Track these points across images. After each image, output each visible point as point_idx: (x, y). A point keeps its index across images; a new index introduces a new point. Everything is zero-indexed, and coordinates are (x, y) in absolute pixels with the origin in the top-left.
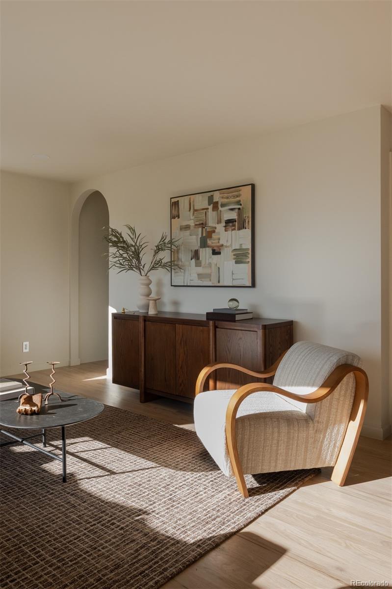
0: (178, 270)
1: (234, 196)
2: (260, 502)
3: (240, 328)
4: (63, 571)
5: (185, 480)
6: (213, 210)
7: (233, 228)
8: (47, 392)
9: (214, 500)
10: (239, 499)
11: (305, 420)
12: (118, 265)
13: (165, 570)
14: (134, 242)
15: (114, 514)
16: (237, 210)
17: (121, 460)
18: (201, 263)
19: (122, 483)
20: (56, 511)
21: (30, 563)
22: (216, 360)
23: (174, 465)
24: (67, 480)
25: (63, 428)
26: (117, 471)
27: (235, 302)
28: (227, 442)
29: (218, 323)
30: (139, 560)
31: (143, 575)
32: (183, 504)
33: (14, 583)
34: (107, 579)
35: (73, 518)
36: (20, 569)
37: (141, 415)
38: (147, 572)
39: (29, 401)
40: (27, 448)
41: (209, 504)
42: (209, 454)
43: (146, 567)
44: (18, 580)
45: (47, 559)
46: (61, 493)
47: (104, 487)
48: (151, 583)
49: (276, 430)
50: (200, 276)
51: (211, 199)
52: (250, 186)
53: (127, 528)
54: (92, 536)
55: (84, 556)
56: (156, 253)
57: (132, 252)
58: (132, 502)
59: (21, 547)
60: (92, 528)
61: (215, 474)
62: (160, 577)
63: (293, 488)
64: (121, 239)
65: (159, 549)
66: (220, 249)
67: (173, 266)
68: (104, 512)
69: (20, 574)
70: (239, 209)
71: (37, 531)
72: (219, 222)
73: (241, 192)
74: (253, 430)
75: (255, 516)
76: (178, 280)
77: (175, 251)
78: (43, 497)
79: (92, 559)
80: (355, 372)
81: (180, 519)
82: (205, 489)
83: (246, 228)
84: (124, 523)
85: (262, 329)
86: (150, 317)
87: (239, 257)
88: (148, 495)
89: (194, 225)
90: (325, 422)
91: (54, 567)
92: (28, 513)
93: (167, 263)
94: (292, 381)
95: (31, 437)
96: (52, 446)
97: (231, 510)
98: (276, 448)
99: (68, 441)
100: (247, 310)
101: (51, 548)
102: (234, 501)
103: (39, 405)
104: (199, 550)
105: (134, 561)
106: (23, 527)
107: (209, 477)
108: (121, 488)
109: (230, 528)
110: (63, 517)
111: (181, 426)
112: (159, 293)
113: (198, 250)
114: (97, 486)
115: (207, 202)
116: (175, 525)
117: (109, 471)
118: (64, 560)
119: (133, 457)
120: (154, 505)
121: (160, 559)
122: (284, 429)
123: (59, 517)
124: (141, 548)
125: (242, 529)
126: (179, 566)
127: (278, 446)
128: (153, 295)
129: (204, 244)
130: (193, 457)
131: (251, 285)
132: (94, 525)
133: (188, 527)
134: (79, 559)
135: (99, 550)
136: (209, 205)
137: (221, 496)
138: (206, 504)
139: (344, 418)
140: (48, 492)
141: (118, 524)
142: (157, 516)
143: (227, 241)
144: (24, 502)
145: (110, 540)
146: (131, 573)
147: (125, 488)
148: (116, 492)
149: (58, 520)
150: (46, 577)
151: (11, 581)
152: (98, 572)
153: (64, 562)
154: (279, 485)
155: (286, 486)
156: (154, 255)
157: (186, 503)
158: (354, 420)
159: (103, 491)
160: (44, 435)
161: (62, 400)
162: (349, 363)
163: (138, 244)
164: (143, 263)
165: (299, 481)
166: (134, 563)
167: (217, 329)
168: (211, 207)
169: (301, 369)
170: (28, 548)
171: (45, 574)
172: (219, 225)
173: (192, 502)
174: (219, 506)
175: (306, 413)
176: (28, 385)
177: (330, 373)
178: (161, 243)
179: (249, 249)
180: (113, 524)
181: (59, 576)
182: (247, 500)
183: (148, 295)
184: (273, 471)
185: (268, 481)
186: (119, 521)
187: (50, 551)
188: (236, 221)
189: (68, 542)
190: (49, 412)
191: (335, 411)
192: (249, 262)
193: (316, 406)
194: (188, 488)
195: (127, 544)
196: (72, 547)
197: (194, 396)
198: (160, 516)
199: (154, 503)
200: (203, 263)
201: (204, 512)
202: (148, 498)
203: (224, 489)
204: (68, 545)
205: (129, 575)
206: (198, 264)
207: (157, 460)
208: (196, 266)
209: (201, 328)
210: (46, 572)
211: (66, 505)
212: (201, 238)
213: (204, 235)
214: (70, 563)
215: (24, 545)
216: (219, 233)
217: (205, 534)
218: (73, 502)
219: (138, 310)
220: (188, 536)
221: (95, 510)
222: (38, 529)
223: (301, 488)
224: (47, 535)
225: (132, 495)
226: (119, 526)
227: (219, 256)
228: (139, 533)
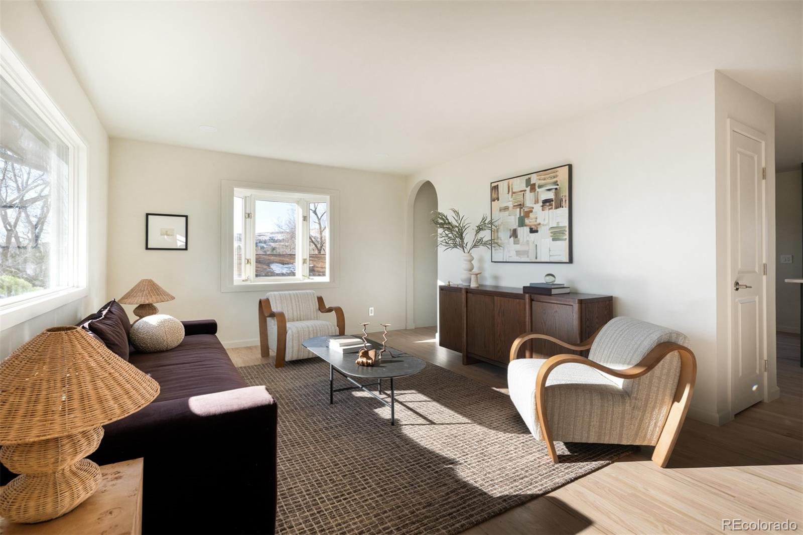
0: (498, 247)
1: (551, 177)
2: (570, 470)
3: (555, 302)
4: (384, 499)
5: (497, 439)
6: (531, 192)
7: (550, 207)
8: (381, 349)
9: (524, 461)
10: (549, 463)
11: (621, 395)
12: (444, 244)
13: (472, 516)
14: (458, 223)
15: (431, 459)
16: (554, 191)
17: (441, 413)
18: (519, 241)
19: (440, 433)
20: (384, 448)
21: (359, 488)
22: (532, 331)
23: (488, 423)
24: (395, 424)
25: (392, 380)
26: (437, 422)
27: (551, 277)
28: (537, 408)
29: (535, 297)
30: (449, 502)
31: (451, 516)
32: (493, 460)
33: (346, 501)
34: (420, 513)
35: (397, 457)
36: (351, 490)
37: (462, 376)
38: (455, 514)
39: (366, 354)
40: (366, 394)
41: (518, 464)
42: (521, 417)
43: (454, 510)
44: (349, 499)
45: (373, 487)
46: (389, 434)
47: (425, 434)
48: (457, 525)
49: (588, 402)
50: (518, 253)
51: (528, 182)
52: (568, 166)
53: (441, 473)
54: (411, 474)
55: (403, 490)
56: (477, 232)
57: (457, 232)
58: (448, 450)
59: (353, 473)
60: (411, 467)
61: (526, 436)
62: (467, 521)
63: (607, 462)
64: (446, 221)
65: (467, 496)
66: (537, 228)
67: (492, 243)
68: (423, 455)
69: (351, 495)
70: (556, 189)
71: (367, 462)
72: (537, 202)
73: (557, 173)
74: (563, 399)
75: (564, 482)
76: (498, 256)
77: (494, 230)
78: (375, 435)
79: (409, 494)
80: (679, 350)
81: (489, 473)
82: (516, 449)
83: (563, 207)
84: (439, 468)
85: (578, 303)
86: (472, 289)
87: (556, 235)
88: (462, 446)
89: (512, 206)
90: (644, 399)
91: (378, 495)
92: (362, 446)
93: (487, 241)
94: (608, 355)
95: (370, 385)
96: (386, 394)
97: (540, 473)
98: (588, 419)
99: (395, 392)
100: (564, 284)
101: (377, 479)
102: (543, 464)
103: (373, 359)
104: (504, 504)
105: (445, 502)
106: (357, 457)
107: (520, 439)
108: (439, 437)
109: (537, 489)
110: (389, 454)
111: (498, 390)
112: (481, 268)
113: (516, 229)
114: (419, 432)
115: (525, 185)
116: (484, 477)
117: (430, 421)
118: (386, 490)
119: (452, 413)
120: (467, 456)
121: (468, 505)
122: (597, 401)
123: (386, 454)
124: (452, 492)
125: (549, 492)
126: (485, 515)
127: (590, 418)
128: (475, 270)
129: (522, 223)
130: (507, 419)
131: (568, 261)
132: (414, 465)
133: (496, 481)
134: (398, 492)
135: (415, 488)
136: (527, 187)
137: (531, 458)
138: (516, 464)
139: (666, 397)
140: (379, 431)
141: (434, 467)
142: (469, 466)
143: (544, 220)
144: (360, 437)
145: (425, 481)
146: (441, 513)
147: (442, 437)
148: (434, 440)
149: (384, 456)
150: (370, 501)
151: (344, 499)
152: (412, 505)
153: (385, 492)
154: (592, 456)
155: (599, 459)
156: (476, 235)
157: (496, 459)
158: (679, 401)
159: (424, 437)
160: (380, 384)
161: (393, 357)
162: (673, 341)
163: (461, 225)
164: (465, 242)
165: (614, 456)
166: (444, 504)
167: (533, 302)
168: (528, 189)
169: (618, 344)
170: (359, 475)
171: (370, 499)
172: (537, 205)
173: (503, 459)
174: (528, 467)
175: (623, 388)
176: (366, 342)
177: (649, 351)
178: (482, 223)
179: (565, 227)
180: (429, 467)
181: (381, 502)
182: (556, 466)
183: (471, 270)
184: (585, 442)
185: (580, 450)
186: (434, 465)
187: (376, 480)
188: (553, 201)
189: (391, 476)
190: (381, 365)
191: (656, 389)
192: (566, 239)
193: (634, 382)
194: (499, 446)
195: (440, 486)
196: (394, 480)
197: (509, 362)
198: (471, 467)
199: (467, 454)
200: (521, 241)
201: (513, 470)
202: (462, 450)
203: (534, 452)
204: (391, 478)
205: (439, 513)
206: (516, 243)
207: (473, 417)
208: (514, 244)
209: (518, 300)
210: (371, 497)
211: (392, 445)
212: (519, 218)
213: (522, 215)
214: (391, 494)
215: (356, 472)
216: (536, 212)
217: (512, 491)
218: (397, 443)
219: (461, 283)
220: (495, 489)
221: (415, 453)
222: (368, 461)
223: (616, 464)
224: (375, 467)
225: (448, 444)
226: (434, 470)
227: (536, 234)
228: (451, 479)
